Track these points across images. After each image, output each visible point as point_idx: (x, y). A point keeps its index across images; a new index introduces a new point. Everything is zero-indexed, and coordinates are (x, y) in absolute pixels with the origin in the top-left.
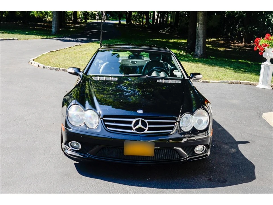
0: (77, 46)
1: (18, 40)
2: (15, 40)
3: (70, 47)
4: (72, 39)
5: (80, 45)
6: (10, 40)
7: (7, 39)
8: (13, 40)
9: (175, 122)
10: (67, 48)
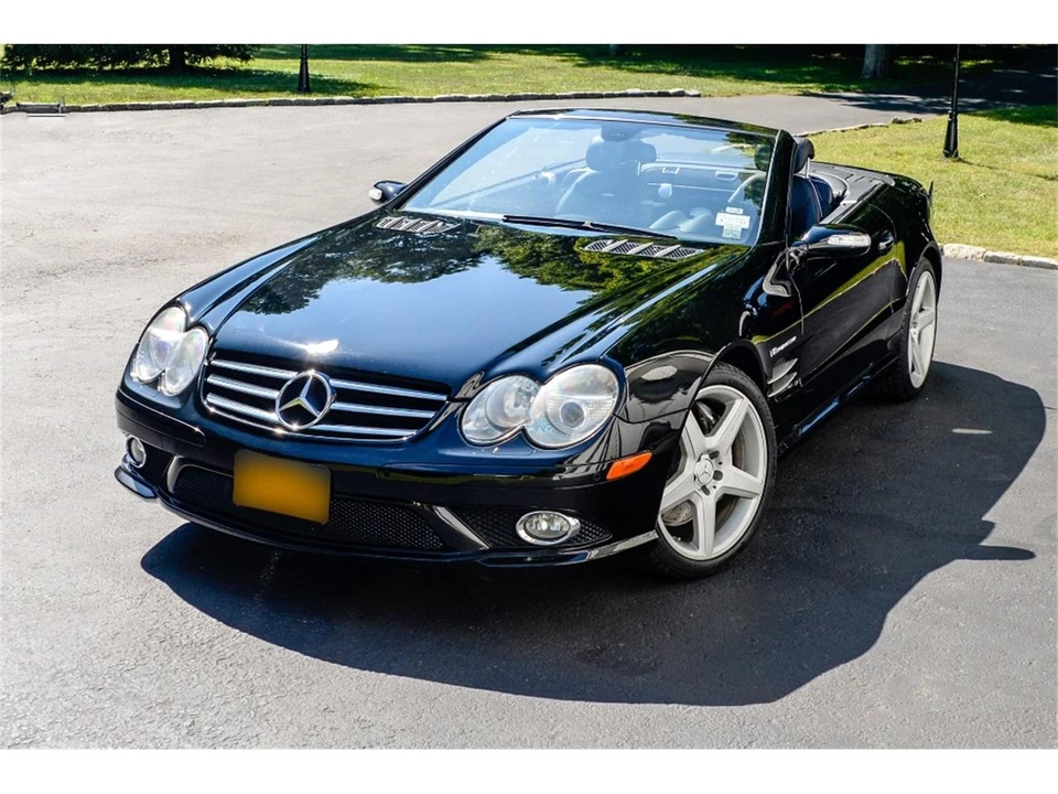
0: (901, 122)
1: (699, 96)
2: (689, 96)
3: (863, 128)
5: (917, 120)
6: (666, 95)
7: (656, 91)
8: (681, 94)
9: (443, 402)
10: (843, 131)
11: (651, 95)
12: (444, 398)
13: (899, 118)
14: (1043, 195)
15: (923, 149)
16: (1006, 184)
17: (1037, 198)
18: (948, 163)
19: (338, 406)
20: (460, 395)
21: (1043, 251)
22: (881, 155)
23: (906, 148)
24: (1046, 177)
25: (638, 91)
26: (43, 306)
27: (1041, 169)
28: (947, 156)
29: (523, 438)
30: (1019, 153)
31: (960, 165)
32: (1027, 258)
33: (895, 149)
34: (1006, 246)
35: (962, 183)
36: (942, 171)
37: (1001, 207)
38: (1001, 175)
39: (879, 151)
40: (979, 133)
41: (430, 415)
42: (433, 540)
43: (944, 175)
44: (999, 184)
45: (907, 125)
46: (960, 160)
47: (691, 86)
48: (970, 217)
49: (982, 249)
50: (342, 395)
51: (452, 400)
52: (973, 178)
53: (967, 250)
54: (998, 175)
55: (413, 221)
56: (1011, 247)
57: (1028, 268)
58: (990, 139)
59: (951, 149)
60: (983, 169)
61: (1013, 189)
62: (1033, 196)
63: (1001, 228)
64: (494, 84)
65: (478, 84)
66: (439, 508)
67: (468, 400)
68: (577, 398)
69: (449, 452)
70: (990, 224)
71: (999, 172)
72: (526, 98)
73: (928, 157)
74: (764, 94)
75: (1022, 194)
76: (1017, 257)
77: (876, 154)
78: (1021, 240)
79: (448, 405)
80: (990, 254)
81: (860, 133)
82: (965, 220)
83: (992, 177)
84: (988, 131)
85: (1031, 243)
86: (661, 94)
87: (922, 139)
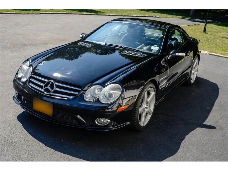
0: (196, 25)
1: (159, 17)
2: (157, 17)
3: (188, 25)
4: (200, 20)
5: (199, 25)
6: (153, 17)
7: (151, 16)
8: (156, 17)
9: (80, 90)
10: (185, 26)
11: (150, 17)
12: (81, 89)
13: (196, 24)
14: (222, 41)
15: (199, 30)
16: (215, 39)
17: (221, 42)
18: (204, 34)
19: (57, 89)
20: (85, 89)
21: (221, 53)
22: (191, 31)
23: (196, 30)
24: (222, 37)
25: (148, 16)
26: (21, 52)
27: (222, 36)
28: (204, 32)
29: (98, 101)
30: (218, 32)
31: (206, 34)
32: (217, 55)
33: (194, 30)
34: (213, 52)
35: (206, 38)
36: (203, 35)
37: (213, 43)
38: (214, 37)
39: (191, 30)
40: (210, 28)
41: (77, 93)
42: (76, 122)
43: (203, 36)
44: (213, 38)
45: (197, 26)
46: (206, 33)
47: (158, 16)
48: (207, 45)
49: (208, 52)
50: (58, 87)
51: (82, 90)
52: (208, 37)
53: (205, 52)
54: (213, 36)
55: (86, 43)
56: (214, 52)
57: (217, 57)
58: (212, 29)
59: (205, 31)
60: (211, 35)
61: (216, 40)
62: (220, 41)
63: (213, 48)
64: (122, 13)
65: (119, 13)
66: (78, 116)
67: (86, 90)
68: (111, 92)
69: (80, 103)
70: (211, 47)
71: (214, 36)
72: (127, 16)
73: (200, 32)
74: (171, 18)
75: (218, 41)
76: (215, 54)
77: (190, 31)
78: (217, 51)
79: (81, 91)
80: (210, 53)
81: (188, 26)
82: (206, 46)
83: (212, 37)
84: (212, 28)
85: (219, 51)
86: (152, 17)
87: (199, 28)
